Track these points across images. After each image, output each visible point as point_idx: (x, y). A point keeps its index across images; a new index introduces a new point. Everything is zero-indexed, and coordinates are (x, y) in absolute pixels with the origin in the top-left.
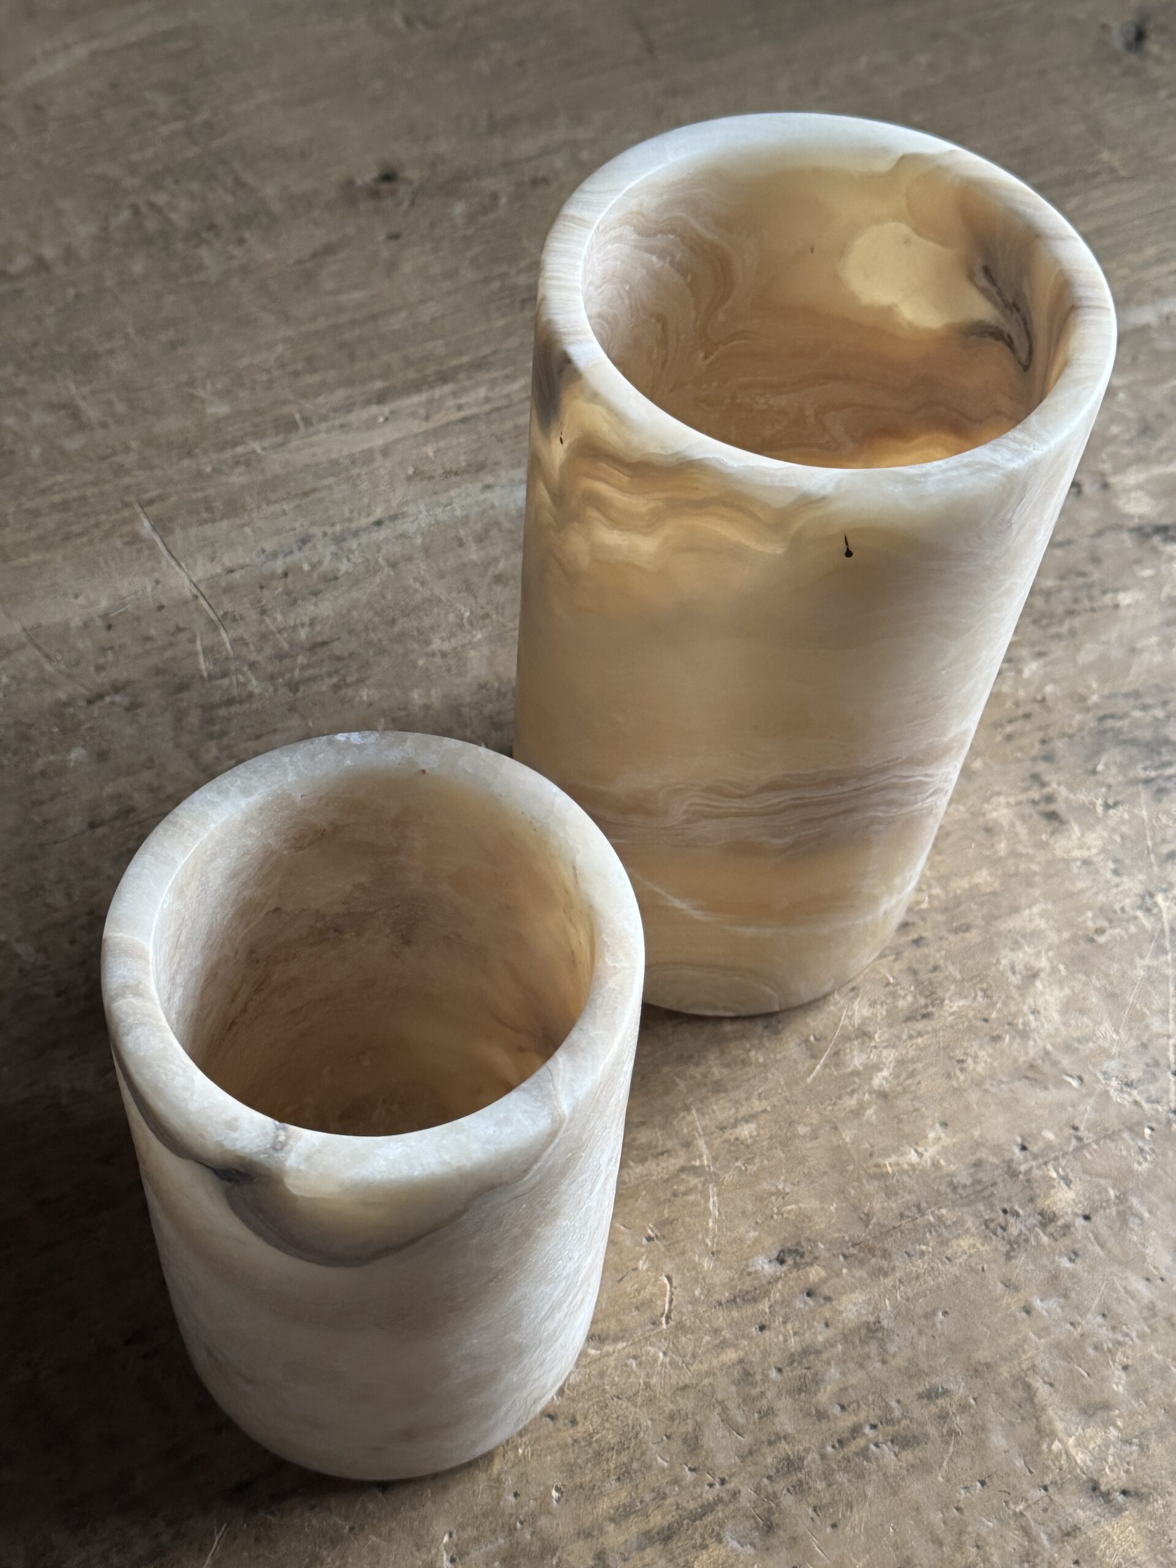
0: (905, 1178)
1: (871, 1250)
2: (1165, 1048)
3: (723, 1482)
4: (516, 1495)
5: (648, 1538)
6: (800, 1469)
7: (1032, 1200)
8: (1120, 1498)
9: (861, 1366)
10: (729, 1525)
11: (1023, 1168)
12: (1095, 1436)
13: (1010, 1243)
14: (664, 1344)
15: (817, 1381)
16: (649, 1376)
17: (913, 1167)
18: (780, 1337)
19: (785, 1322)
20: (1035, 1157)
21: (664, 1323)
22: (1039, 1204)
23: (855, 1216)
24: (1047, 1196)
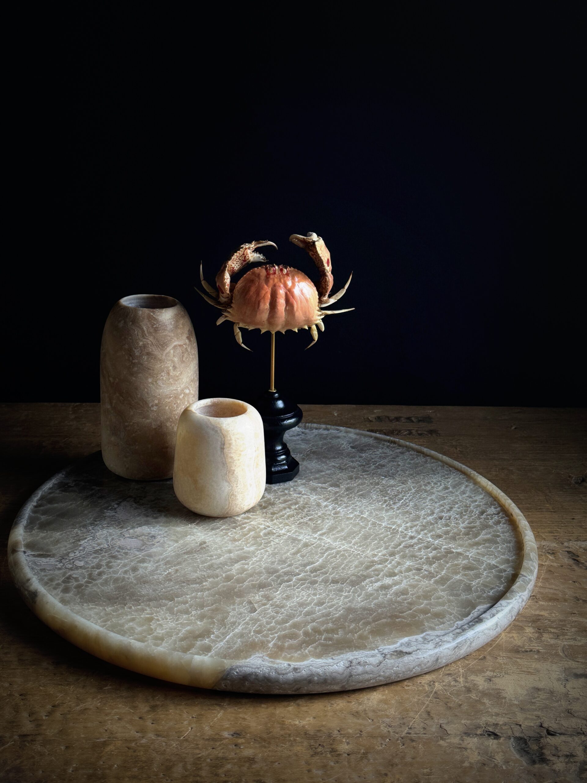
0: (290, 727)
1: (265, 741)
2: (411, 721)
3: (172, 780)
4: (104, 762)
7: (331, 744)
9: (240, 767)
11: (334, 736)
13: (316, 753)
14: (177, 743)
15: (222, 766)
16: (167, 748)
17: (295, 725)
18: (217, 752)
19: (221, 749)
20: (341, 734)
21: (182, 738)
22: (333, 746)
23: (266, 731)
24: (337, 745)
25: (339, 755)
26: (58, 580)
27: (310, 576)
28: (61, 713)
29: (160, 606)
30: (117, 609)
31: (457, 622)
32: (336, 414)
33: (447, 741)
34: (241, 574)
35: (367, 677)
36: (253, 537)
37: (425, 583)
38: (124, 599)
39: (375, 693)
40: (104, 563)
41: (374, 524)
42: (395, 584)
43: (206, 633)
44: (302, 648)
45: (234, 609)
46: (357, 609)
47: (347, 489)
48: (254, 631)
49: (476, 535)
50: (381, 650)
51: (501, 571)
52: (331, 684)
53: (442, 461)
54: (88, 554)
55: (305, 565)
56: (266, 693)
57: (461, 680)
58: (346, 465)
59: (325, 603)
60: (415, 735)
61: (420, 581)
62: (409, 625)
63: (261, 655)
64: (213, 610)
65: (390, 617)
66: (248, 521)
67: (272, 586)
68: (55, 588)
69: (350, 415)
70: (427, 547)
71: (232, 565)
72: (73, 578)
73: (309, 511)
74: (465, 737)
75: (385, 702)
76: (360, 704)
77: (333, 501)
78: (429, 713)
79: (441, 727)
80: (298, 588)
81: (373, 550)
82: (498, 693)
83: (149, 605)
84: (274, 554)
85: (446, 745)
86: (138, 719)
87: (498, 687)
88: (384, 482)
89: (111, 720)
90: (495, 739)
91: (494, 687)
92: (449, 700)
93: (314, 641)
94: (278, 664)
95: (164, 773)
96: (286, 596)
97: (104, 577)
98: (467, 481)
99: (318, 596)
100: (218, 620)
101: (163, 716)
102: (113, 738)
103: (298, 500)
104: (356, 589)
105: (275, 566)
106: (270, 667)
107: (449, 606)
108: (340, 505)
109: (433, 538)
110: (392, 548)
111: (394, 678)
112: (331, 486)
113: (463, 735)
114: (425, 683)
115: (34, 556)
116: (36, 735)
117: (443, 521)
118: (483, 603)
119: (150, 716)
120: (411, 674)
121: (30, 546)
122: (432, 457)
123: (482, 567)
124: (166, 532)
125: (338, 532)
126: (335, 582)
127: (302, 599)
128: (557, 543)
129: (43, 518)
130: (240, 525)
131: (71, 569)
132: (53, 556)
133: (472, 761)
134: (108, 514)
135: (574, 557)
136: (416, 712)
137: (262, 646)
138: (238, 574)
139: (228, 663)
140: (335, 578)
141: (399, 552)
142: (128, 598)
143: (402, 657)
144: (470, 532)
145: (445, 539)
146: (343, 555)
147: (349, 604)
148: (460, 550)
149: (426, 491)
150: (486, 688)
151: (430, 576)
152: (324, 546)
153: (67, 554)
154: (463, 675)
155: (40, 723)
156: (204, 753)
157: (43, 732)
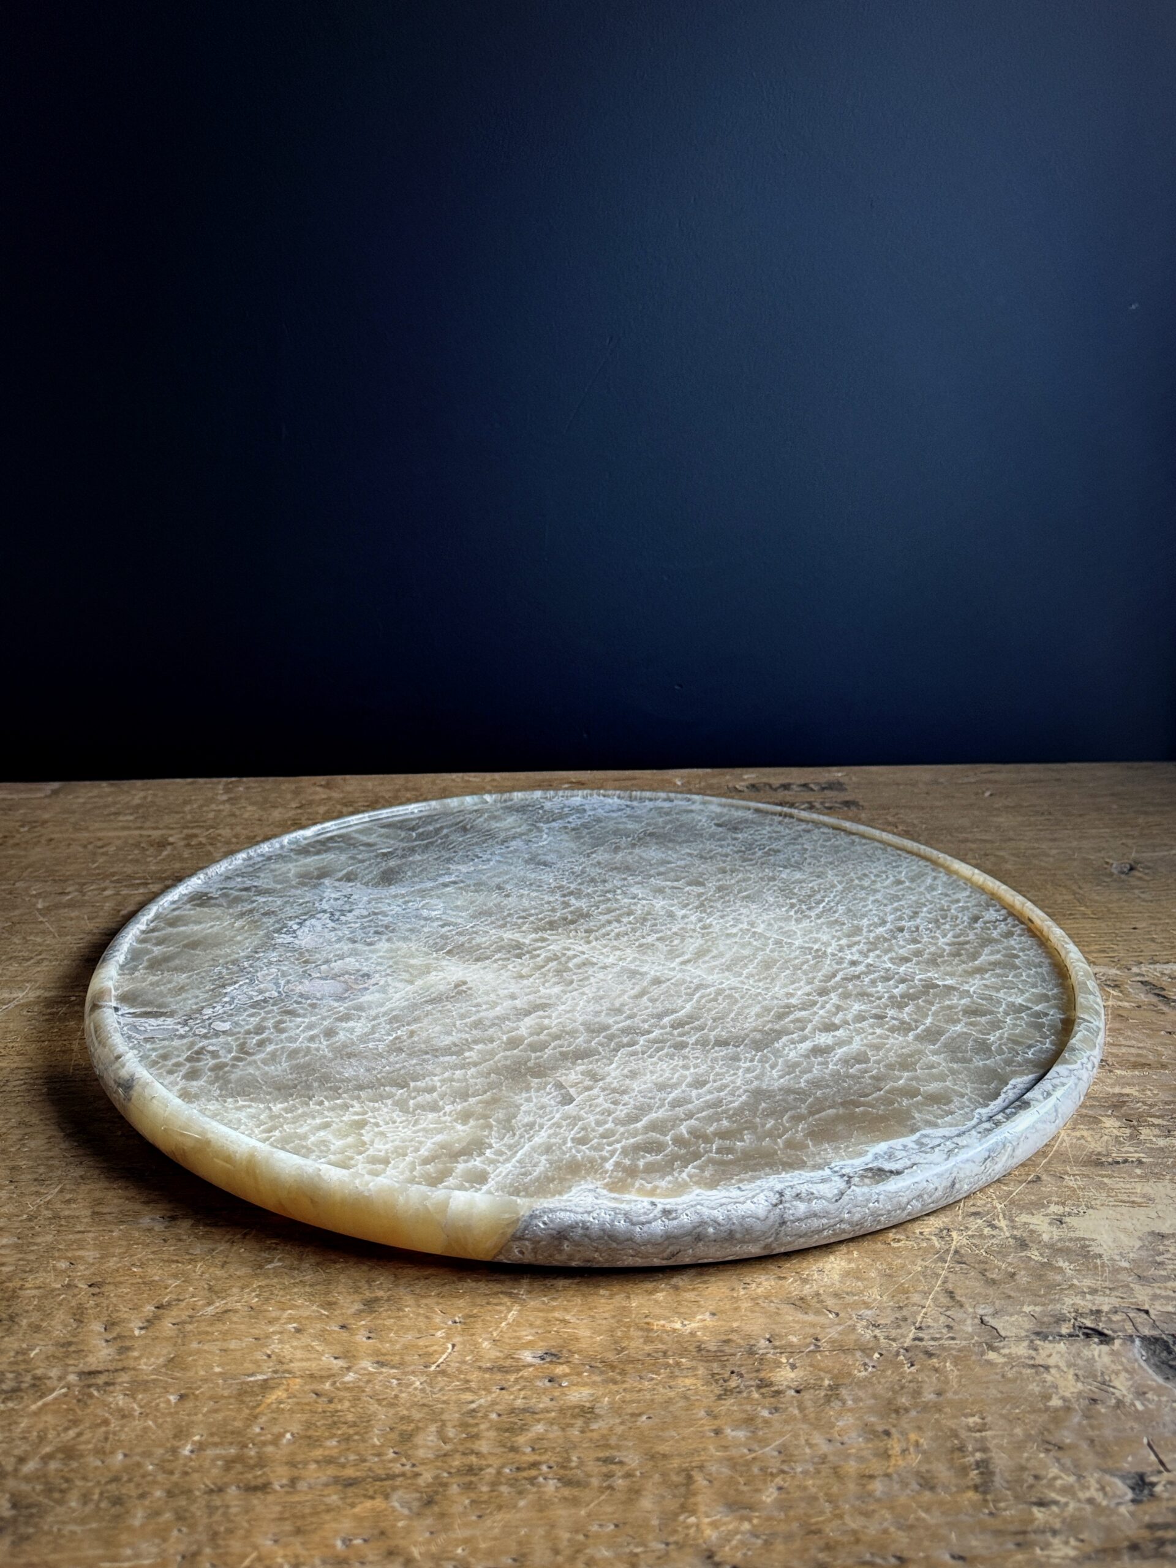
0: (664, 1335)
1: (613, 1368)
2: (917, 1313)
3: (414, 1465)
4: (262, 1429)
5: (336, 1480)
6: (476, 1475)
7: (758, 1371)
9: (563, 1429)
10: (400, 1493)
11: (761, 1352)
13: (726, 1390)
14: (424, 1378)
15: (523, 1429)
16: (401, 1391)
17: (674, 1330)
18: (512, 1397)
19: (520, 1390)
20: (775, 1348)
21: (433, 1368)
22: (762, 1375)
23: (613, 1347)
24: (771, 1371)
25: (778, 1393)
26: (179, 1056)
27: (671, 1034)
28: (174, 1321)
29: (381, 1098)
30: (294, 1106)
31: (979, 1110)
32: (679, 783)
33: (1002, 1351)
34: (538, 1034)
35: (816, 1223)
36: (556, 971)
37: (896, 1041)
38: (309, 1087)
39: (832, 1258)
40: (270, 1023)
41: (778, 943)
42: (841, 1043)
43: (475, 1147)
44: (674, 1170)
45: (529, 1100)
46: (773, 1091)
47: (720, 889)
48: (573, 1140)
49: (974, 956)
50: (836, 1169)
51: (1038, 1015)
52: (742, 1242)
53: (881, 842)
54: (239, 1010)
55: (660, 1016)
56: (606, 1265)
57: (1003, 1223)
58: (711, 851)
59: (708, 1082)
60: (933, 1343)
61: (888, 1037)
62: (883, 1118)
63: (591, 1187)
64: (487, 1103)
65: (842, 1104)
66: (544, 944)
67: (600, 1054)
68: (170, 1072)
69: (703, 784)
70: (888, 979)
71: (519, 1020)
72: (209, 1052)
73: (656, 925)
74: (1038, 1342)
75: (856, 1274)
76: (805, 1281)
77: (697, 908)
78: (951, 1294)
79: (982, 1322)
80: (650, 1057)
81: (785, 986)
82: (1083, 1247)
83: (358, 1098)
84: (598, 999)
85: (1002, 1360)
86: (337, 1329)
87: (1079, 1234)
88: (784, 876)
89: (281, 1333)
90: (1101, 1342)
91: (1072, 1234)
92: (987, 1266)
93: (697, 1156)
94: (629, 1202)
95: (396, 1450)
96: (631, 1071)
97: (270, 1048)
98: (933, 870)
99: (692, 1070)
100: (498, 1121)
101: (389, 1322)
102: (284, 1372)
103: (633, 907)
104: (765, 1056)
105: (603, 1019)
106: (614, 1209)
107: (955, 1080)
108: (710, 914)
109: (894, 964)
110: (821, 981)
111: (869, 1226)
112: (689, 884)
113: (1033, 1337)
114: (930, 1234)
115: (134, 1015)
116: (116, 1371)
117: (906, 934)
118: (1022, 1074)
119: (363, 1323)
120: (903, 1216)
121: (126, 998)
122: (863, 836)
123: (1001, 1010)
124: (390, 967)
125: (714, 957)
126: (722, 1043)
127: (661, 1076)
128: (1118, 969)
129: (157, 950)
130: (528, 952)
131: (205, 1036)
132: (172, 1014)
133: (1068, 1394)
134: (280, 941)
135: (1157, 991)
136: (926, 1294)
137: (592, 1167)
138: (531, 1034)
139: (524, 1205)
140: (720, 1036)
141: (835, 989)
142: (316, 1084)
143: (883, 1180)
144: (958, 949)
145: (918, 963)
146: (730, 996)
147: (756, 1083)
148: (949, 982)
149: (863, 888)
150: (1056, 1237)
151: (904, 1028)
152: (691, 982)
153: (200, 1011)
154: (1004, 1215)
155: (128, 1343)
156: (483, 1401)
157: (131, 1363)
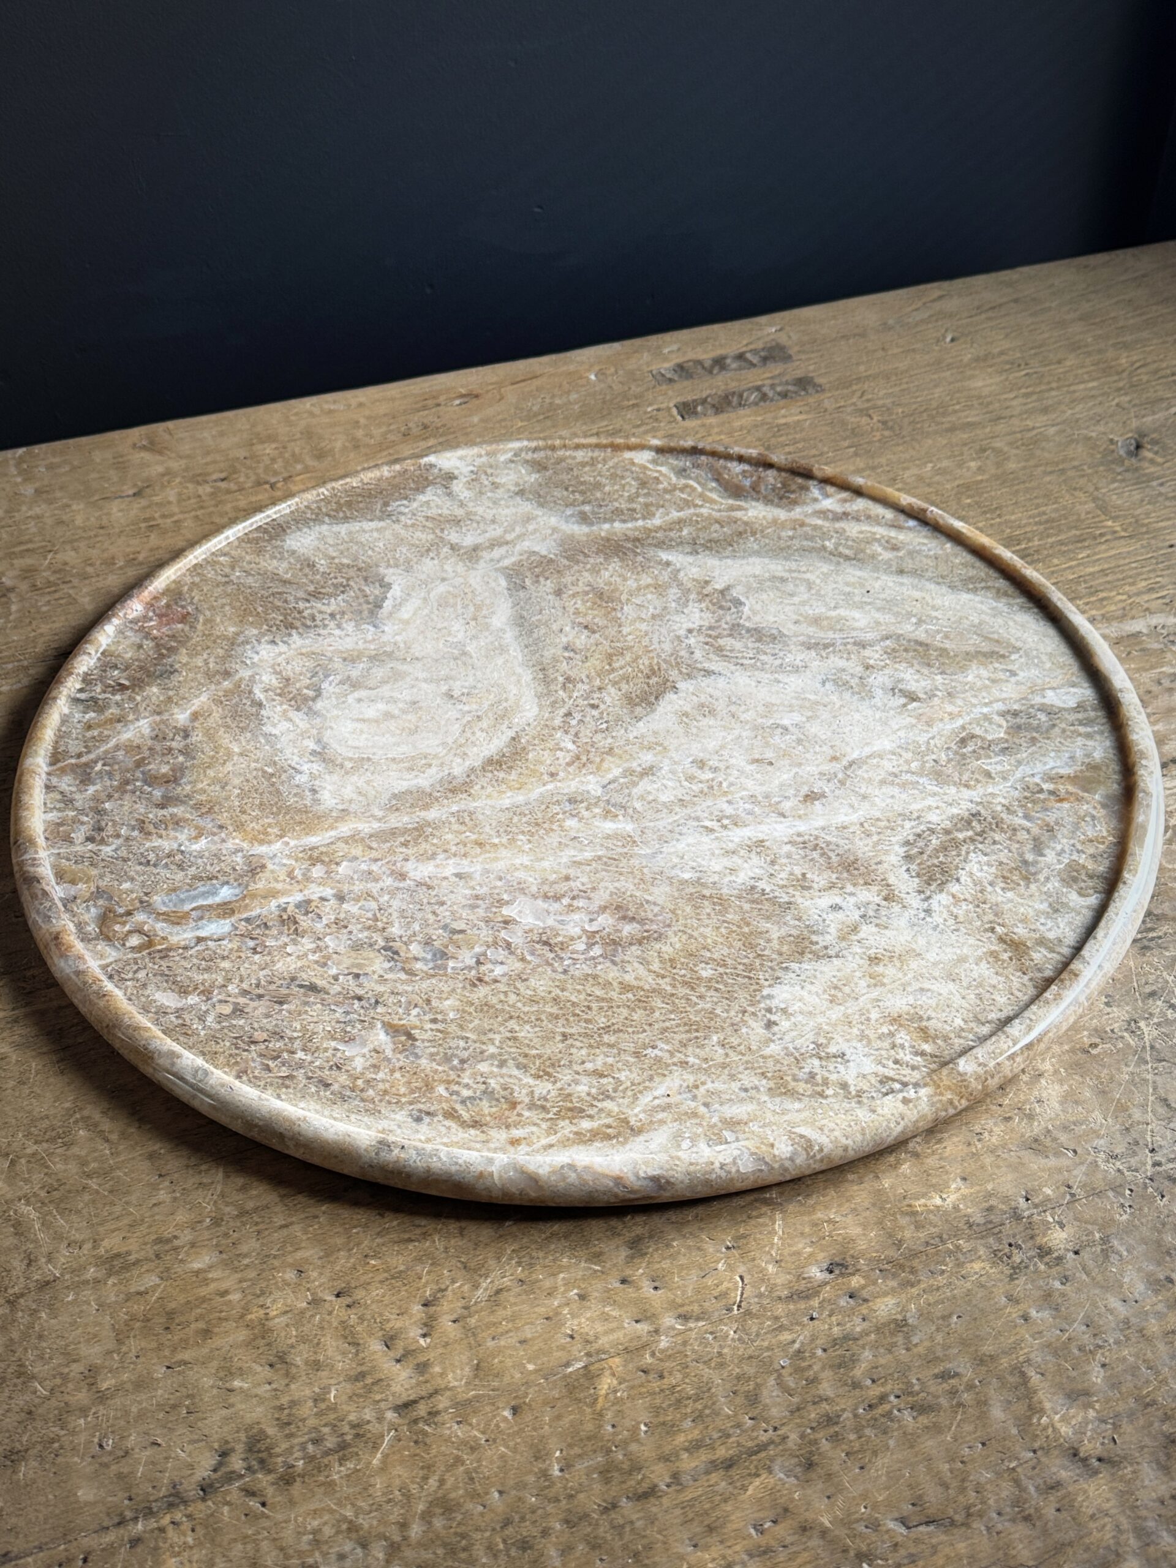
0: (931, 1216)
1: (902, 1267)
2: (1144, 1132)
3: (775, 1429)
4: (613, 1426)
5: (714, 1466)
6: (837, 1423)
7: (1032, 1237)
8: (1095, 1463)
9: (890, 1351)
10: (779, 1461)
11: (1026, 1214)
12: (1078, 1415)
13: (1013, 1268)
14: (734, 1325)
15: (854, 1360)
16: (721, 1347)
17: (938, 1208)
18: (826, 1327)
19: (829, 1316)
20: (1036, 1206)
21: (736, 1309)
22: (1038, 1241)
23: (890, 1241)
24: (1044, 1235)
25: (1060, 1259)
28: (453, 1318)
39: (1043, 1082)
60: (1171, 1166)
69: (621, 373)
76: (1031, 1118)
78: (1166, 1102)
86: (618, 1285)
89: (567, 1305)
95: (750, 1415)
101: (666, 1264)
102: (597, 1353)
114: (1121, 1030)
116: (431, 1396)
119: (640, 1271)
136: (1144, 1107)
155: (422, 1359)
156: (801, 1337)
157: (440, 1383)
